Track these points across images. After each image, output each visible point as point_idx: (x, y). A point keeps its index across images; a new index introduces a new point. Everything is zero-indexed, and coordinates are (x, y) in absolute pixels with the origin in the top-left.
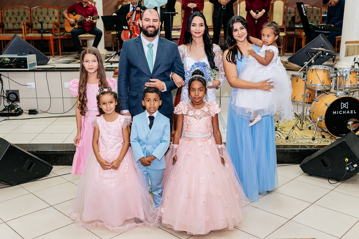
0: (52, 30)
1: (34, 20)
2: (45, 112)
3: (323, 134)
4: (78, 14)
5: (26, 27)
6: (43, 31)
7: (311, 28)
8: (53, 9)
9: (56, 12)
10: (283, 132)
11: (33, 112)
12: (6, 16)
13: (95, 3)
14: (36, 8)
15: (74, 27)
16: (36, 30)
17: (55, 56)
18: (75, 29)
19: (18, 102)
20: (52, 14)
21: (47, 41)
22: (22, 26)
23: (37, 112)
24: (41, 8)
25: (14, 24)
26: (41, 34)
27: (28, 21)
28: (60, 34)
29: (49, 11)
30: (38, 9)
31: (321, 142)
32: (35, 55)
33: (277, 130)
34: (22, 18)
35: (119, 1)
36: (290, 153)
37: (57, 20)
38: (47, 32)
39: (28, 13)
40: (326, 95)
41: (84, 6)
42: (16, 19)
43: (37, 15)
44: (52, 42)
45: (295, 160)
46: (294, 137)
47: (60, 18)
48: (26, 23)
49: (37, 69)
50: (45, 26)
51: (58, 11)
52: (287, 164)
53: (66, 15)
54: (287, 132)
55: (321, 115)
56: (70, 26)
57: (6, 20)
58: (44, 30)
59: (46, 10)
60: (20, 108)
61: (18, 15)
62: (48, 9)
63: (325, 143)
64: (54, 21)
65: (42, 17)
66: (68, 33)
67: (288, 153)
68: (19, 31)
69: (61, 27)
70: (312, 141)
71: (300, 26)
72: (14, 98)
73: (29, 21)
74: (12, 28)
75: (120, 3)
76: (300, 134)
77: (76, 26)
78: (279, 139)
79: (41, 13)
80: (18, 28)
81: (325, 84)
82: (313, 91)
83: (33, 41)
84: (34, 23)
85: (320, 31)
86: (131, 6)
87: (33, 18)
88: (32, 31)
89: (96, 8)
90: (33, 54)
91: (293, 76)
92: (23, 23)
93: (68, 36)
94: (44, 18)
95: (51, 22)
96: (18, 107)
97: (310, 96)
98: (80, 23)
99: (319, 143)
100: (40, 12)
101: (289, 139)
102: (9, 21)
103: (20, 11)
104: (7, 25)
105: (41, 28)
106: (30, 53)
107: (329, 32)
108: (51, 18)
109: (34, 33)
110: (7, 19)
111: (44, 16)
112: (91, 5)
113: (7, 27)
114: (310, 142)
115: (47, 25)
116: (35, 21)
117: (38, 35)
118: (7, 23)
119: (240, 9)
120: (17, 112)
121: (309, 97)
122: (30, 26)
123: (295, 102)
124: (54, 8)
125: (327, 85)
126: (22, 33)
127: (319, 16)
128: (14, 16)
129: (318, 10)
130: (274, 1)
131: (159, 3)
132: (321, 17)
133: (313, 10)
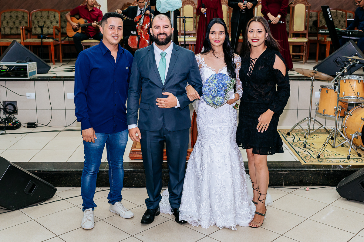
0: (52, 35)
1: (34, 24)
2: (45, 125)
3: (359, 151)
4: (82, 18)
5: (25, 32)
6: (43, 37)
7: (337, 33)
8: (54, 13)
9: (58, 15)
10: (313, 149)
11: (32, 125)
12: (3, 20)
13: (100, 6)
14: (36, 12)
16: (35, 35)
17: (56, 63)
18: (77, 34)
19: (16, 114)
20: (53, 18)
21: (47, 46)
22: (20, 30)
23: (36, 125)
24: (41, 11)
25: (11, 28)
26: (41, 39)
27: (26, 25)
28: (61, 39)
29: (50, 14)
30: (38, 13)
31: (357, 162)
32: (36, 62)
33: (306, 147)
34: (20, 22)
35: (125, 4)
36: (324, 174)
37: (58, 24)
38: (47, 37)
39: (27, 17)
40: (361, 108)
41: (90, 10)
42: (14, 23)
43: (37, 19)
44: (52, 48)
45: (329, 182)
46: (326, 155)
47: (61, 22)
48: (25, 27)
49: (37, 78)
50: (45, 31)
51: (60, 15)
52: (320, 186)
53: (69, 18)
54: (317, 150)
55: (356, 131)
56: (72, 30)
57: (3, 24)
58: (44, 35)
59: (46, 14)
60: (18, 121)
61: (16, 19)
62: (48, 13)
63: (362, 162)
64: (55, 25)
65: (42, 21)
66: (69, 39)
67: (321, 174)
68: (17, 36)
69: (62, 32)
70: (347, 160)
71: (325, 31)
72: (11, 109)
73: (28, 25)
74: (9, 33)
75: (126, 6)
76: (332, 152)
77: (80, 31)
78: (310, 157)
79: (42, 16)
80: (16, 32)
81: (360, 96)
82: (346, 103)
83: (32, 47)
84: (33, 27)
85: (348, 37)
86: (139, 8)
87: (32, 22)
88: (31, 36)
89: (101, 11)
90: (33, 61)
91: (322, 87)
92: (21, 28)
93: (69, 41)
94: (45, 22)
95: (52, 26)
96: (16, 120)
97: (343, 109)
98: (84, 28)
99: (356, 162)
100: (40, 16)
101: (320, 158)
102: (6, 26)
103: (18, 14)
104: (4, 30)
105: (40, 32)
106: (30, 61)
107: (358, 38)
108: (51, 23)
109: (32, 38)
110: (5, 22)
111: (44, 20)
112: (97, 9)
113: (4, 32)
114: (345, 161)
115: (47, 29)
116: (35, 25)
117: (38, 41)
118: (4, 28)
119: (258, 13)
120: (15, 125)
121: (341, 110)
122: (28, 31)
123: (325, 115)
124: (56, 12)
125: (362, 98)
126: (20, 38)
127: (344, 20)
128: (12, 19)
129: (343, 13)
130: (295, 4)
131: (173, 7)
132: (347, 22)
133: (338, 13)
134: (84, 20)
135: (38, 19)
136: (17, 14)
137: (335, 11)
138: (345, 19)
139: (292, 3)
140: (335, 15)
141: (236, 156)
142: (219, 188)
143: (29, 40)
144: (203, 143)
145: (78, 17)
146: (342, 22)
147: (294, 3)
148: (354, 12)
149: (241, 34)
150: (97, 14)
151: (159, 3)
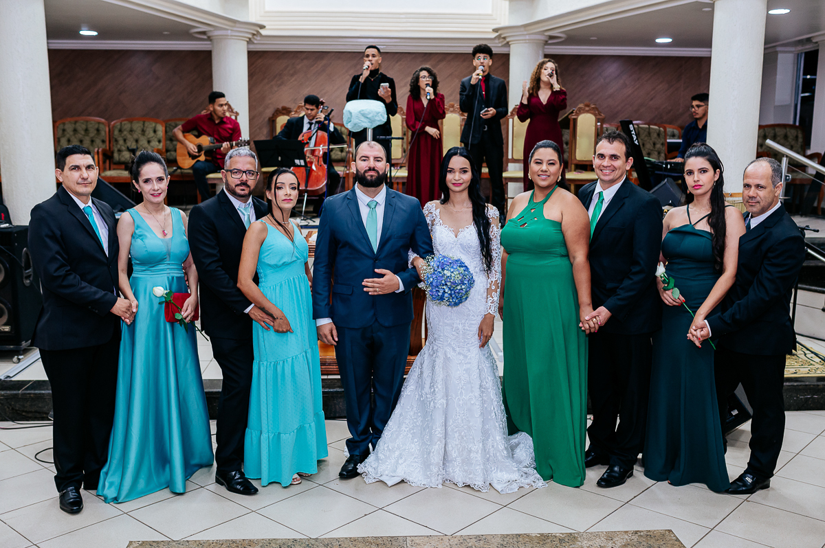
1: (117, 144)
4: (204, 134)
5: (102, 158)
8: (154, 125)
9: (160, 129)
12: (62, 137)
13: (237, 114)
14: (121, 123)
15: (196, 160)
16: (119, 163)
18: (198, 163)
20: (152, 134)
24: (131, 122)
29: (147, 127)
30: (125, 124)
34: (92, 141)
35: (278, 109)
37: (161, 144)
39: (105, 132)
41: (217, 122)
43: (123, 135)
47: (166, 141)
48: (102, 150)
51: (164, 128)
53: (180, 136)
56: (188, 157)
57: (61, 144)
59: (140, 126)
61: (84, 135)
62: (144, 124)
64: (156, 147)
65: (132, 139)
66: (183, 171)
73: (106, 146)
75: (280, 113)
79: (131, 131)
84: (116, 150)
85: (665, 173)
86: (306, 120)
87: (114, 140)
88: (112, 166)
89: (238, 123)
92: (96, 151)
93: (183, 175)
94: (137, 141)
98: (209, 152)
100: (128, 129)
103: (89, 126)
107: (680, 175)
108: (149, 142)
109: (114, 169)
111: (135, 136)
112: (229, 119)
116: (119, 146)
122: (108, 156)
124: (157, 123)
127: (661, 142)
128: (76, 136)
129: (660, 131)
130: (578, 115)
131: (371, 121)
132: (666, 145)
133: (651, 131)
134: (209, 138)
135: (125, 135)
136: (87, 126)
137: (647, 126)
138: (663, 140)
139: (572, 112)
140: (646, 133)
141: (490, 370)
142: (460, 421)
143: (109, 173)
144: (435, 348)
145: (196, 133)
146: (658, 146)
147: (576, 112)
148: (681, 128)
149: (484, 164)
150: (230, 128)
151: (349, 114)
